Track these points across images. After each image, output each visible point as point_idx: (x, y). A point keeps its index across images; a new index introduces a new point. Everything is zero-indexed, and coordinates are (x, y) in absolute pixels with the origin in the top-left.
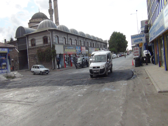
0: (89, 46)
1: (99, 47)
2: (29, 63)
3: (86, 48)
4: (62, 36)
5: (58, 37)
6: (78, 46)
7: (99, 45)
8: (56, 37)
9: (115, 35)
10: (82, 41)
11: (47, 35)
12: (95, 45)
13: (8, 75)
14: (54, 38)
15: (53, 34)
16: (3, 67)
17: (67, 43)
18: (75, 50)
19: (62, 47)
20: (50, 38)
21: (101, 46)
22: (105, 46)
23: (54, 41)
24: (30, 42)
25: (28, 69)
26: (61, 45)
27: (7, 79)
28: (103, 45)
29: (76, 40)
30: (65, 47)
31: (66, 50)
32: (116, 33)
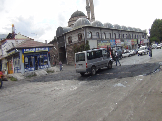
0: (125, 37)
1: (137, 37)
2: (67, 58)
3: (121, 40)
4: (95, 32)
5: (91, 33)
6: (113, 39)
7: (137, 36)
8: (90, 33)
9: (157, 22)
10: (117, 33)
11: (81, 32)
12: (131, 36)
13: (48, 70)
14: (88, 34)
15: (87, 30)
16: (45, 64)
17: (100, 37)
18: (109, 43)
19: (95, 42)
20: (84, 35)
21: (139, 36)
22: (143, 36)
23: (88, 37)
24: (67, 40)
25: (67, 63)
26: (95, 40)
27: (48, 73)
28: (141, 35)
29: (110, 34)
30: (98, 42)
31: (99, 44)
32: (159, 20)
